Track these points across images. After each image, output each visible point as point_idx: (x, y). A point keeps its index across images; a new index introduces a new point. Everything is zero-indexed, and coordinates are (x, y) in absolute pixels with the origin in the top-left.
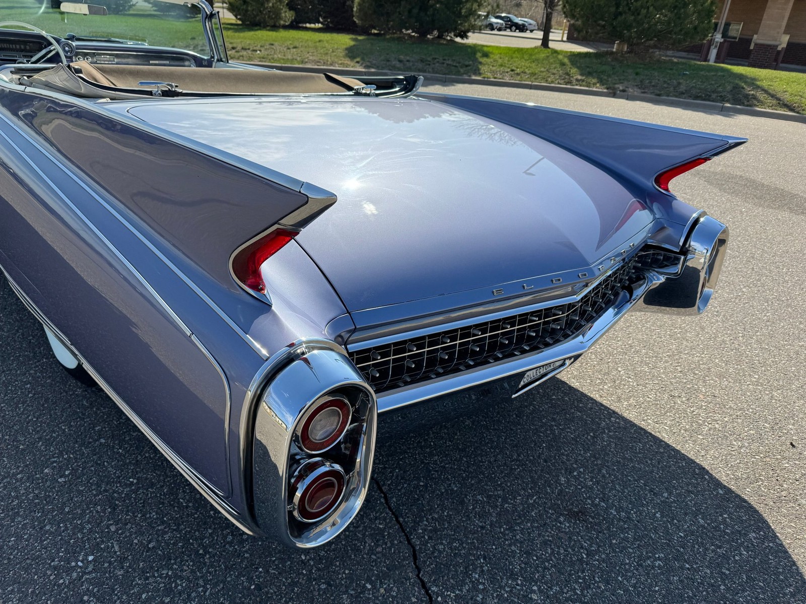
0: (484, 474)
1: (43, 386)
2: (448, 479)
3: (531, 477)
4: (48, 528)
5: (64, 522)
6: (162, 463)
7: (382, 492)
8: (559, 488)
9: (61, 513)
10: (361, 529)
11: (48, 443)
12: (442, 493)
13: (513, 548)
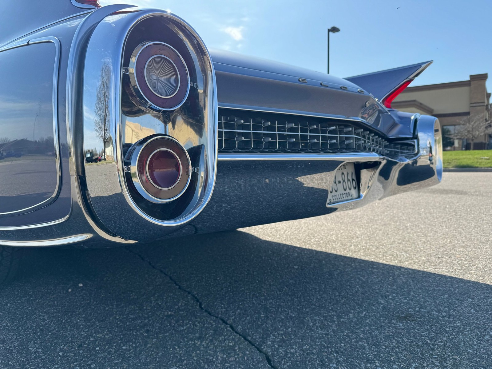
0: (315, 305)
8: (382, 306)
12: (283, 319)
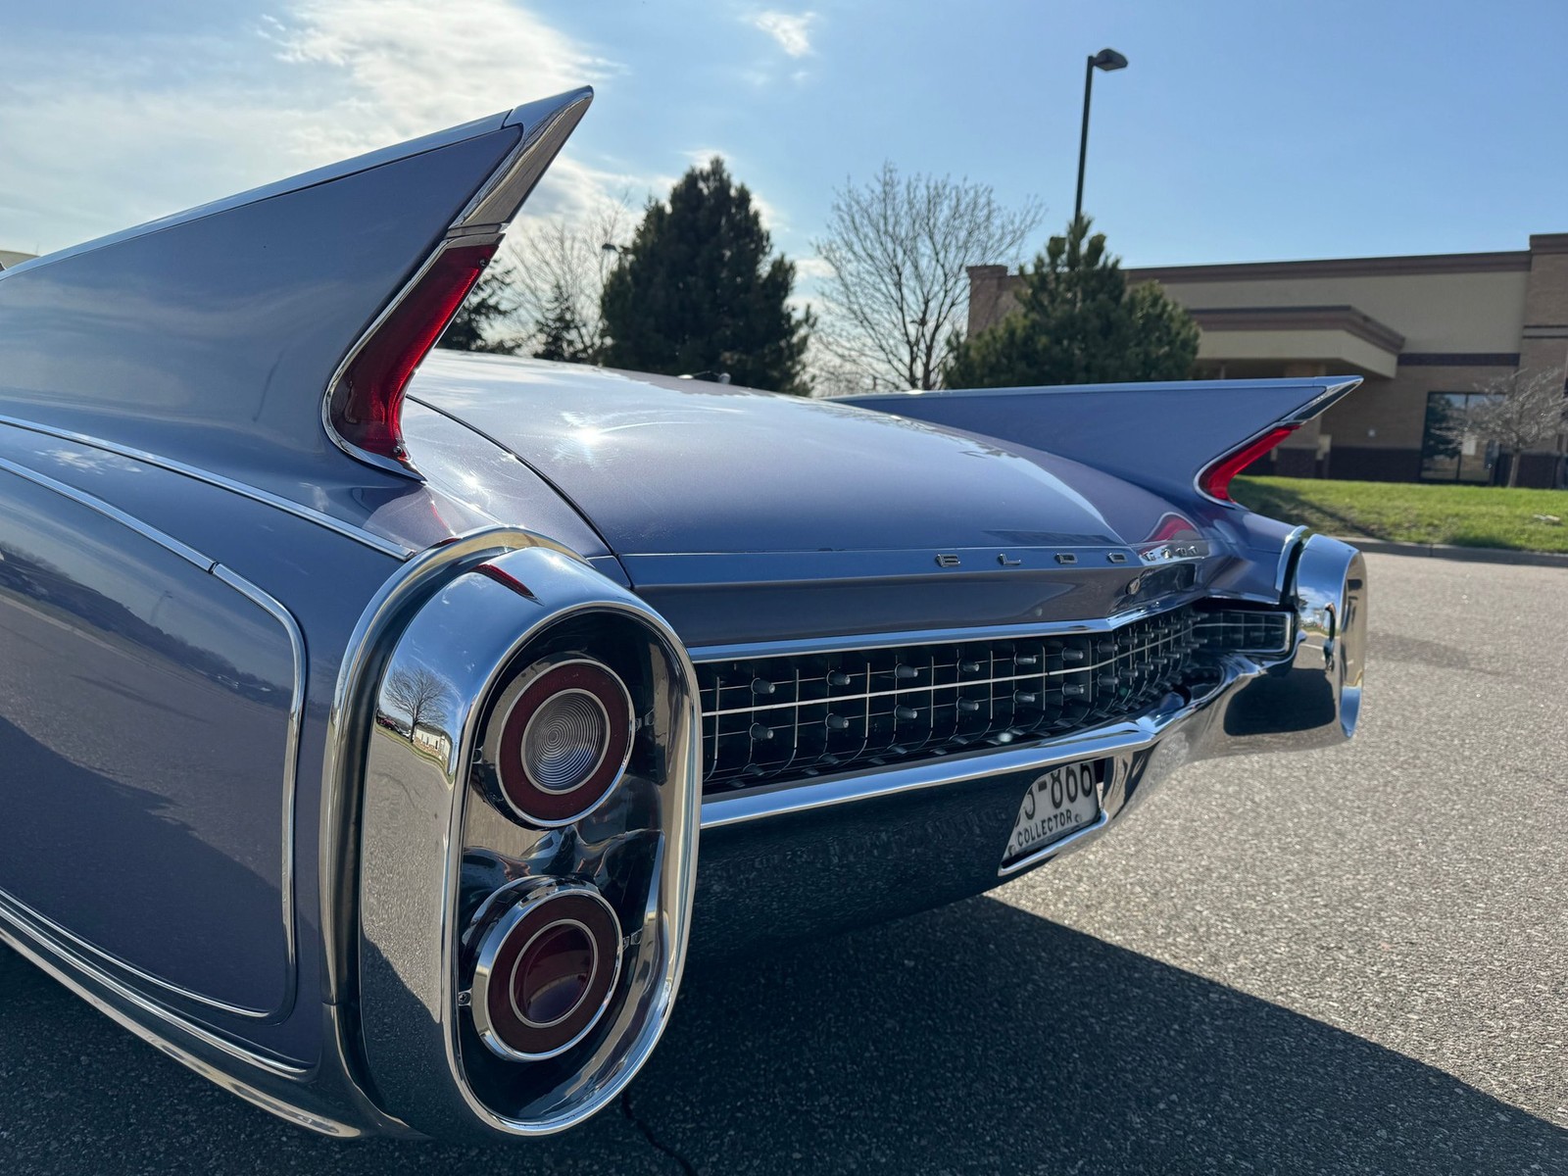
3: (1063, 1122)
6: (115, 1155)
8: (1133, 1138)
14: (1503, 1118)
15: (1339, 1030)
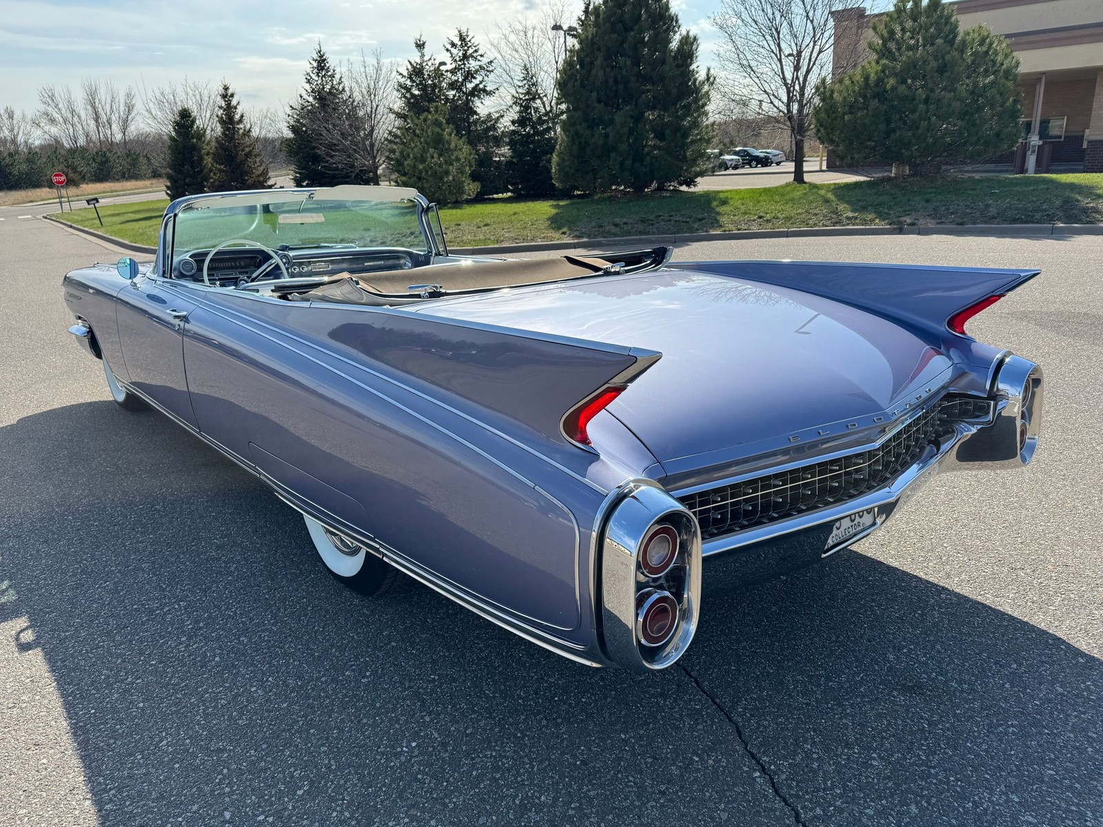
0: (800, 656)
1: (319, 599)
2: (762, 663)
3: (855, 657)
4: (365, 721)
5: (379, 715)
7: (691, 677)
9: (374, 708)
10: (677, 710)
11: (341, 649)
12: (758, 676)
13: (844, 721)
14: (1081, 660)
15: (1007, 614)
